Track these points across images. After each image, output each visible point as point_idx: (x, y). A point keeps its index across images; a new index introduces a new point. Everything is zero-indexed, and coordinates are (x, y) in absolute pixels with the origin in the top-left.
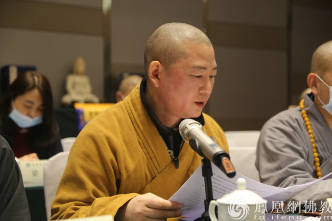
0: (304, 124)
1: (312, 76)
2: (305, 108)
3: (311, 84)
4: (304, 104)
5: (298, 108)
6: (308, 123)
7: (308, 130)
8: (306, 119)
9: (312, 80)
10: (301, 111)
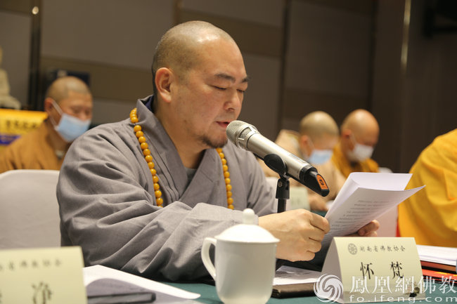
0: (138, 147)
1: (162, 73)
2: (139, 121)
3: (160, 83)
4: (137, 115)
5: (127, 121)
6: (144, 144)
7: (145, 156)
8: (142, 138)
9: (163, 78)
10: (133, 126)
